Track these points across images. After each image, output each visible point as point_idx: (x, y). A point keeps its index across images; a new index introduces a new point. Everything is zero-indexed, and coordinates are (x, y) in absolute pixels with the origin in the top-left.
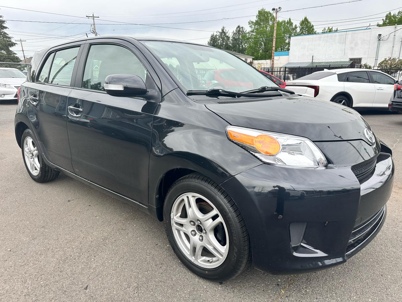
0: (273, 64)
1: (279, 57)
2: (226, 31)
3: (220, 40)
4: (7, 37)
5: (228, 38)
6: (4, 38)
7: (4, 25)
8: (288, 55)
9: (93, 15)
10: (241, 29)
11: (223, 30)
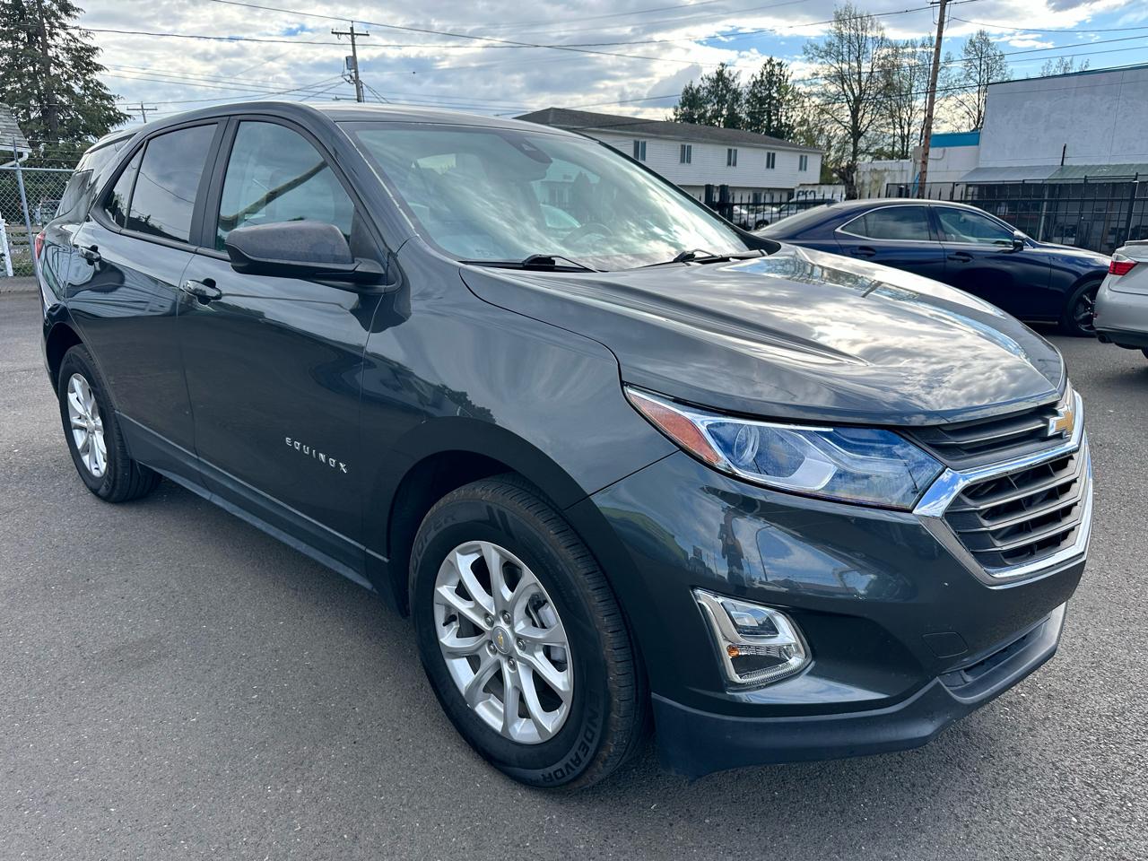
0: (924, 172)
1: (944, 151)
2: (730, 75)
3: (711, 101)
4: (104, 97)
5: (737, 95)
6: (95, 97)
7: (95, 59)
8: (978, 144)
9: (352, 29)
10: (777, 68)
11: (720, 74)
